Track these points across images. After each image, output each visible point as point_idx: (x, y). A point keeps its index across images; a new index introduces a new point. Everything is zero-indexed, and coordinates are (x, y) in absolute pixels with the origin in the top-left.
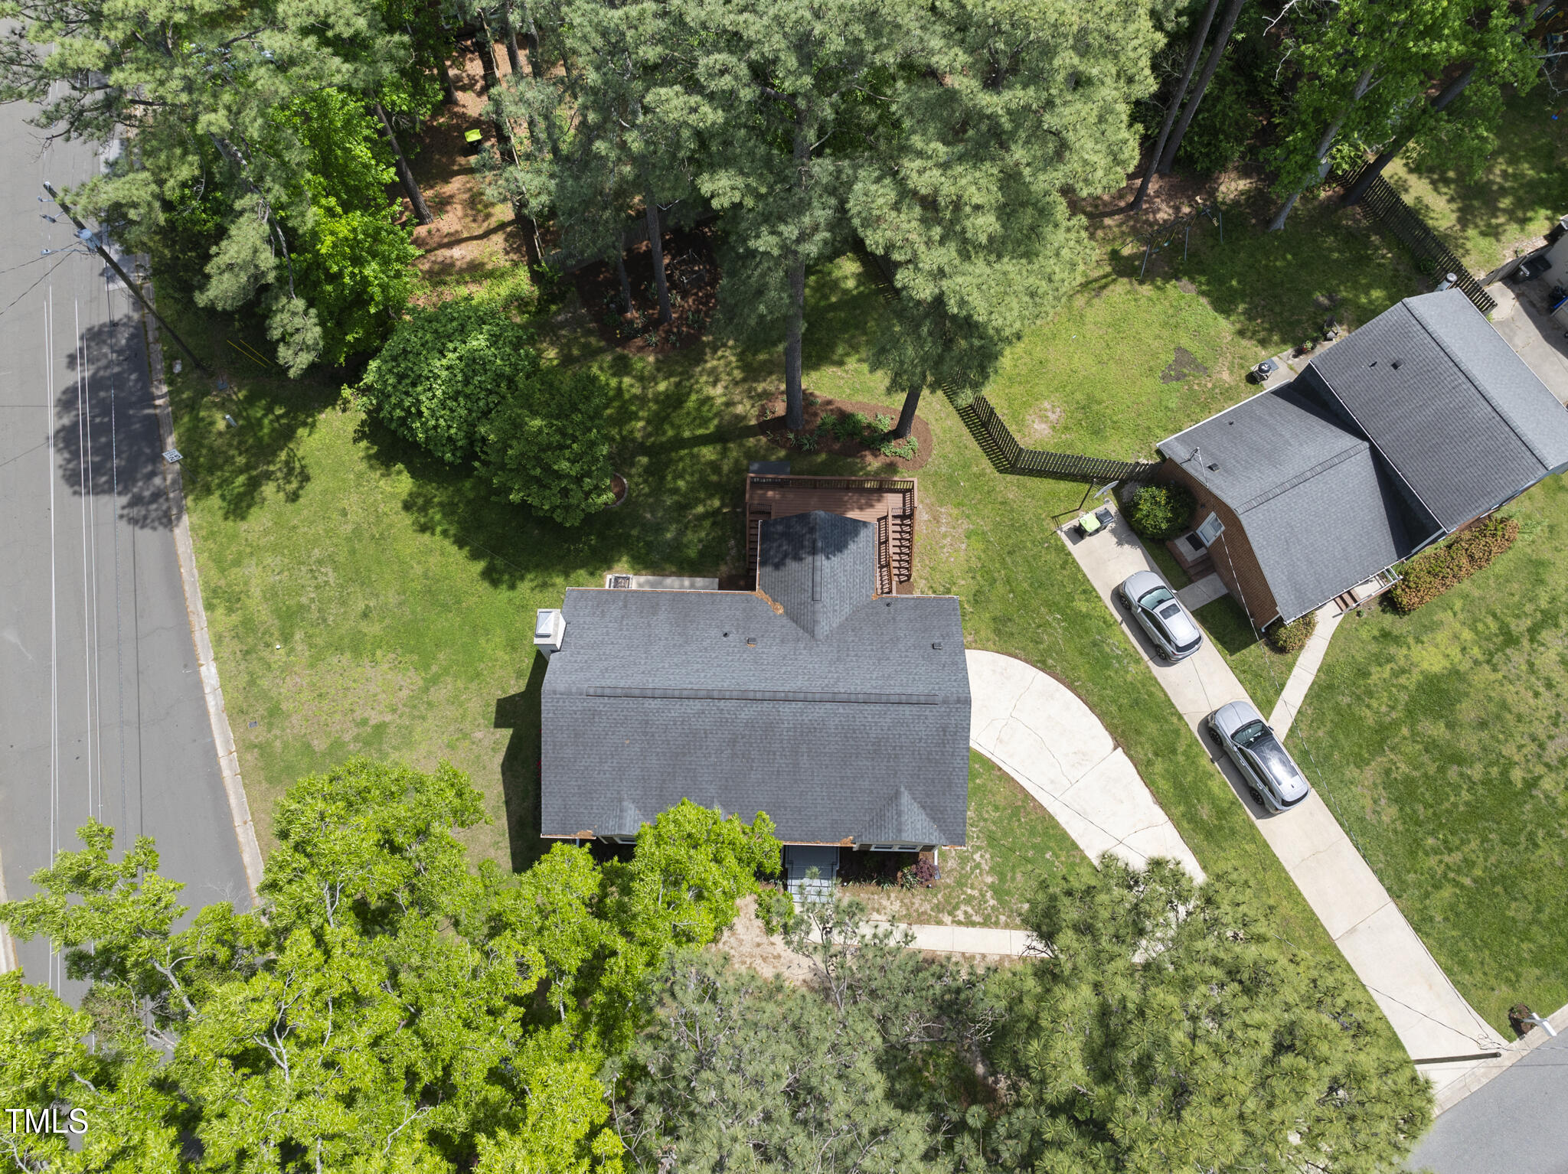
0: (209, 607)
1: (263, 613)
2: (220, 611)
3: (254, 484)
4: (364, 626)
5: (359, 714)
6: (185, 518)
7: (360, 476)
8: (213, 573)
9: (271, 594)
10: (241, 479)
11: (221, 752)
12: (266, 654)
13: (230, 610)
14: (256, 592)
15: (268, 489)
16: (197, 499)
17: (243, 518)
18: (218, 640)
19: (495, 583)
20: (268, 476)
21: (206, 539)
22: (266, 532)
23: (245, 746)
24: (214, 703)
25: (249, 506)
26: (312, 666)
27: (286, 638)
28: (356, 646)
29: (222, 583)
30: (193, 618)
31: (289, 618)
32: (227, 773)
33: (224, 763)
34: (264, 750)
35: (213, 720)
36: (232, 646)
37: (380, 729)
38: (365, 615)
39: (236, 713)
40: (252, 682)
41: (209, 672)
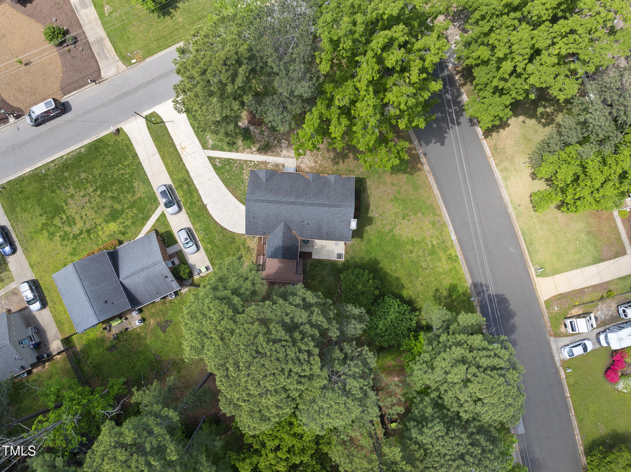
0: (457, 256)
1: (441, 253)
2: (453, 255)
3: (450, 295)
4: (412, 248)
5: (410, 223)
6: (469, 286)
7: (418, 297)
8: (457, 267)
9: (439, 259)
10: (454, 297)
11: (447, 214)
12: (438, 241)
13: (451, 255)
14: (444, 260)
16: (467, 291)
17: (451, 284)
18: (452, 246)
19: (376, 260)
20: (446, 298)
21: (461, 278)
22: (444, 279)
23: (440, 215)
24: (451, 228)
25: (450, 288)
26: (425, 237)
27: (433, 246)
28: (413, 243)
29: (454, 264)
30: (461, 253)
31: (433, 252)
32: (444, 208)
33: (446, 211)
34: (435, 215)
35: (450, 223)
36: (449, 244)
37: (404, 218)
38: (412, 252)
39: (444, 225)
40: (441, 233)
41: (454, 237)
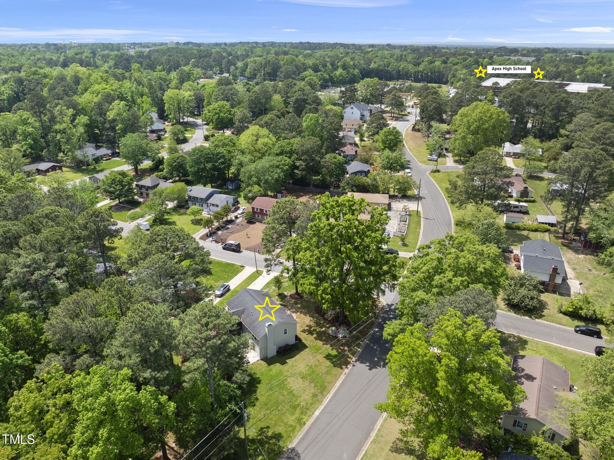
0: (305, 424)
1: (298, 411)
2: (304, 420)
4: (286, 394)
8: (297, 429)
9: (292, 414)
12: (305, 406)
14: (294, 417)
15: (270, 434)
16: (283, 448)
17: (280, 433)
18: (310, 416)
19: (260, 381)
20: (266, 437)
21: (291, 437)
22: (280, 426)
23: (324, 396)
24: (321, 408)
25: (276, 434)
26: (300, 396)
27: (299, 404)
28: (290, 393)
29: (298, 425)
30: (309, 425)
31: (295, 407)
33: (330, 397)
34: (322, 393)
35: (324, 405)
36: (309, 413)
38: (283, 395)
39: (320, 402)
40: (312, 403)
41: (317, 413)
